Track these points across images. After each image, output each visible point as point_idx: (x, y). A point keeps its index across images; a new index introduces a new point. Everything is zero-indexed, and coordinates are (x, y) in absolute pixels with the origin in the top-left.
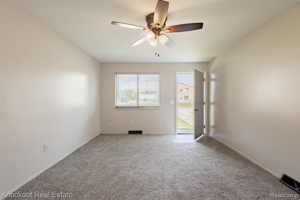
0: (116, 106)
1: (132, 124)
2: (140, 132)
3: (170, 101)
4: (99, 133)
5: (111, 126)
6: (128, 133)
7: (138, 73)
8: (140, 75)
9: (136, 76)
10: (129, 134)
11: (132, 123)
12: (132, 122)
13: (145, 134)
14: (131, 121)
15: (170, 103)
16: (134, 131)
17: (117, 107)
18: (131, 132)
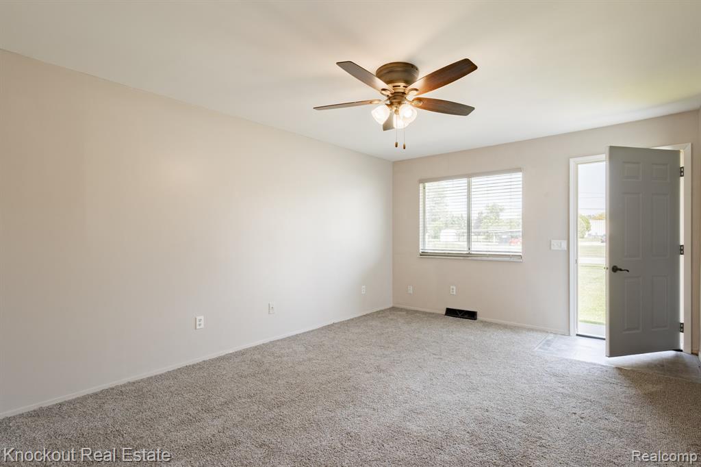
0: (421, 251)
1: (455, 293)
2: (472, 315)
3: (553, 242)
4: (391, 306)
5: (412, 292)
6: (444, 313)
7: (469, 176)
8: (474, 180)
9: (465, 181)
10: (446, 315)
11: (455, 291)
12: (453, 289)
13: (482, 322)
14: (452, 287)
15: (552, 248)
16: (458, 310)
17: (424, 254)
18: (451, 312)
